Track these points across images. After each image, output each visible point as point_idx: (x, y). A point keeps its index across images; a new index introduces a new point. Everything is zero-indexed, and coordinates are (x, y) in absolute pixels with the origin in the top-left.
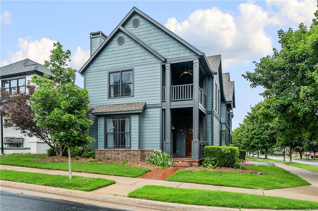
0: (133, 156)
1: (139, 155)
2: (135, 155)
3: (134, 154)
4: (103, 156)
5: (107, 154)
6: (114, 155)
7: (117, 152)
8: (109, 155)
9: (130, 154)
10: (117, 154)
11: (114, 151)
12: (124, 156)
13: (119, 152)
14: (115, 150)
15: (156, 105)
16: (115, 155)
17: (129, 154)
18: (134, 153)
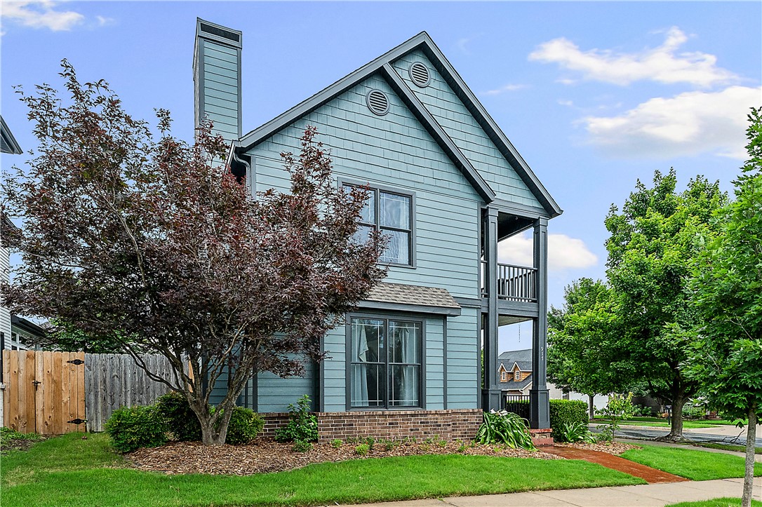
0: (435, 429)
1: (449, 425)
2: (440, 425)
3: (437, 422)
4: (347, 433)
5: (359, 425)
6: (382, 428)
7: (390, 420)
8: (366, 429)
9: (428, 422)
10: (390, 424)
11: (383, 415)
12: (412, 430)
13: (396, 420)
14: (387, 413)
15: (470, 302)
16: (386, 428)
17: (423, 423)
18: (437, 419)
